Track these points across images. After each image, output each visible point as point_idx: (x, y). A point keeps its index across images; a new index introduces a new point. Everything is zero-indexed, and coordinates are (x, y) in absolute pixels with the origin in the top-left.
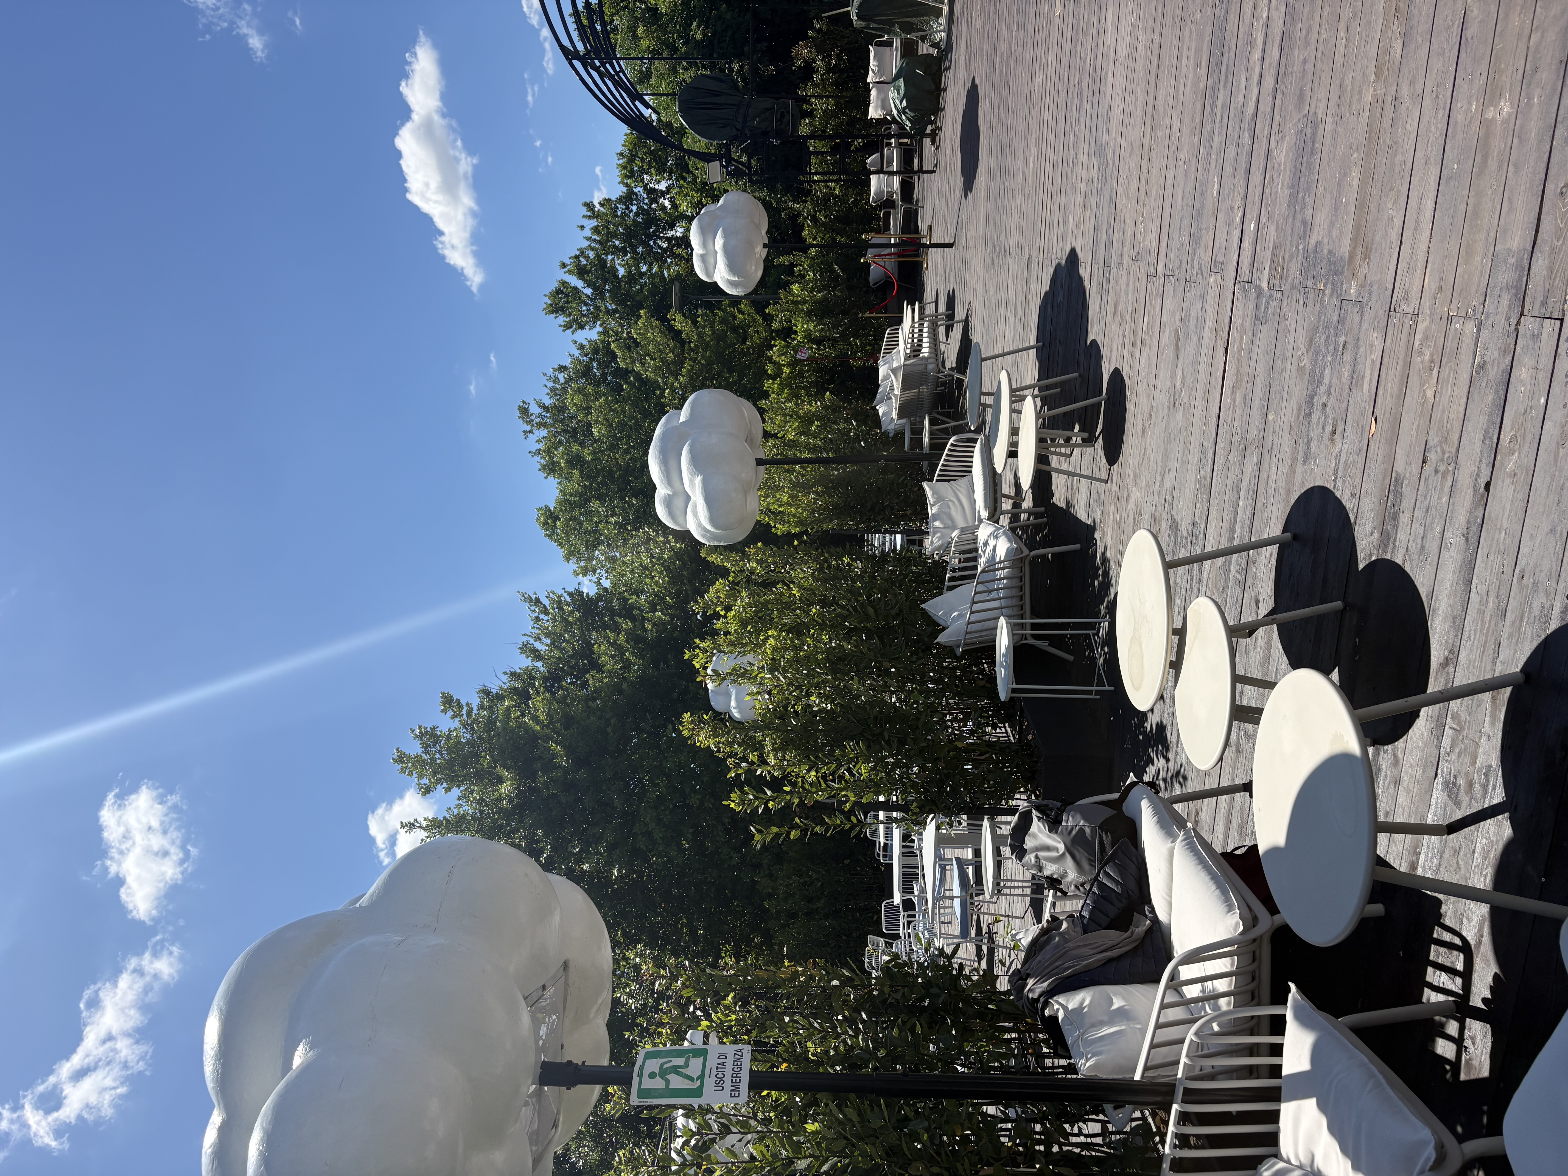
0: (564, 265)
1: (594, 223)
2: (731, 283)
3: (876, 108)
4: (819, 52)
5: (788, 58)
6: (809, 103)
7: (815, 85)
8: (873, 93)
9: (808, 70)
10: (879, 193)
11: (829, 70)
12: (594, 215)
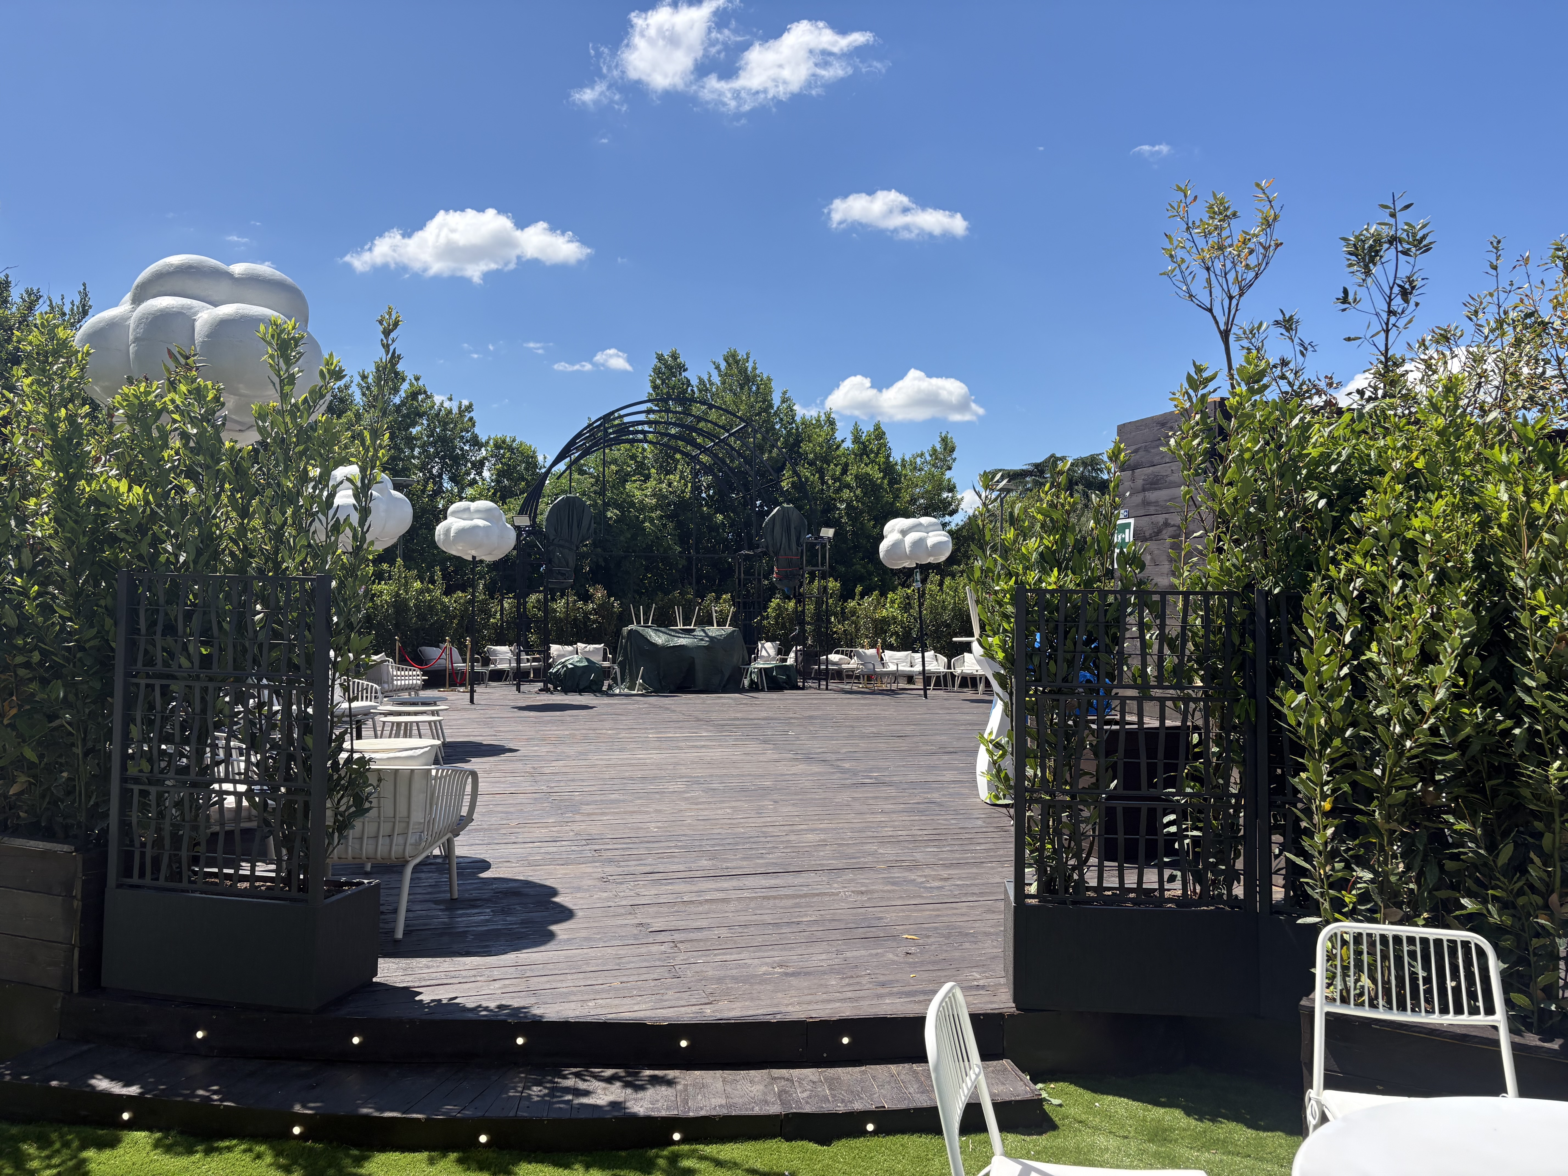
0: (417, 379)
1: (455, 410)
2: (448, 531)
3: (558, 650)
4: (599, 606)
5: (594, 582)
6: (562, 597)
7: (575, 602)
8: (570, 648)
9: (586, 598)
10: (495, 653)
11: (586, 614)
12: (461, 413)
